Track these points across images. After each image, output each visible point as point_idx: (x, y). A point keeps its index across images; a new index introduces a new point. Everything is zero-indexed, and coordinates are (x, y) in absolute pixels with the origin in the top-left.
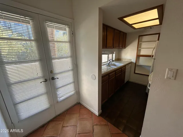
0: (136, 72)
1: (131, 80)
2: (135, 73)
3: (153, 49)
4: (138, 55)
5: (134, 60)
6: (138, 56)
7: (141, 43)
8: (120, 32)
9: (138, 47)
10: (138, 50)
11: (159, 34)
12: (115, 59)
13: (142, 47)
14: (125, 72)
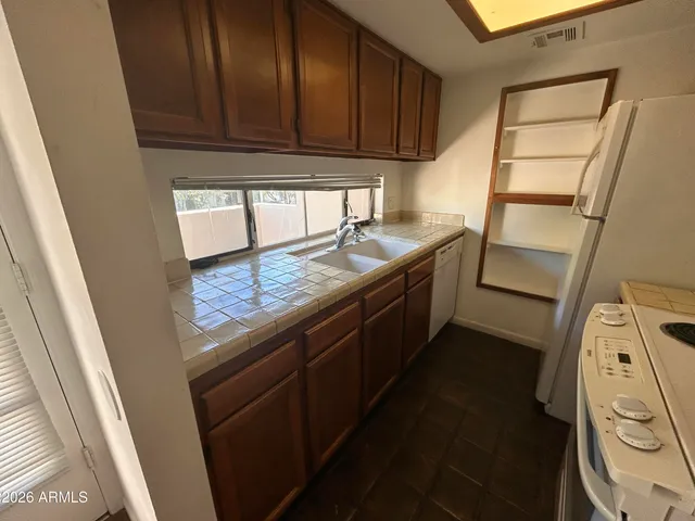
0: (486, 280)
1: (463, 319)
2: (480, 285)
3: (584, 162)
4: (496, 195)
5: (476, 223)
6: (499, 201)
7: (515, 132)
8: (401, 61)
9: (496, 153)
10: (500, 170)
11: (612, 75)
12: (384, 215)
13: (517, 153)
14: (429, 286)
